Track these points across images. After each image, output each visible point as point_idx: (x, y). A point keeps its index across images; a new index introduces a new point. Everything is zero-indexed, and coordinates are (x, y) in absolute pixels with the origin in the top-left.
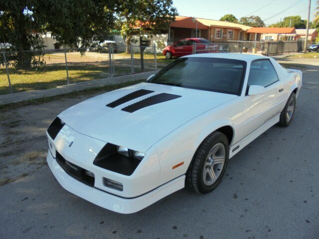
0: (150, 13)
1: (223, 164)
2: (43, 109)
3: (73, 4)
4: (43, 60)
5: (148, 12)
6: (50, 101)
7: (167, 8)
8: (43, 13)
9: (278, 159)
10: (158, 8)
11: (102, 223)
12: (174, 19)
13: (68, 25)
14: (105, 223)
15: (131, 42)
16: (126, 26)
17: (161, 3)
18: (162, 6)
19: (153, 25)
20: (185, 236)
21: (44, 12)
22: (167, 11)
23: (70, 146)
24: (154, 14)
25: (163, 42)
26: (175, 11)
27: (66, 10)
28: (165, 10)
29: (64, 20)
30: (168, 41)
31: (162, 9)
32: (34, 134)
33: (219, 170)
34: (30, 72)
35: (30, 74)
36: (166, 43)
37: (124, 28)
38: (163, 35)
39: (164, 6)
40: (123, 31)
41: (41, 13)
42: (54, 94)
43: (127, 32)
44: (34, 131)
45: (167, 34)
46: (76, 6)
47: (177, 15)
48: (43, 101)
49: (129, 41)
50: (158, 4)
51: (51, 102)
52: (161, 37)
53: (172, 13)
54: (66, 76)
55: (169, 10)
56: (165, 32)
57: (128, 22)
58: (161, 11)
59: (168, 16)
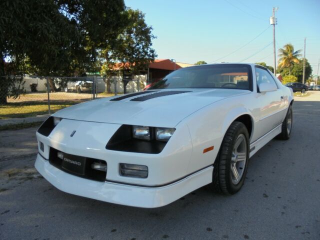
0: (129, 55)
1: (245, 162)
2: (23, 133)
3: (59, 32)
4: (23, 88)
5: (128, 53)
6: (31, 126)
7: (146, 49)
8: (28, 37)
9: (293, 163)
10: (138, 50)
11: (114, 230)
12: (153, 60)
13: (54, 51)
14: (117, 231)
15: (110, 83)
16: (105, 66)
17: (140, 45)
18: (141, 48)
19: (132, 66)
20: (226, 237)
21: (30, 37)
22: (146, 53)
23: (72, 136)
24: (134, 56)
25: (143, 82)
26: (154, 53)
27: (53, 36)
28: (144, 51)
29: (50, 47)
30: (147, 82)
31: (141, 50)
32: (13, 154)
33: (241, 168)
34: (6, 106)
35: (5, 108)
36: (145, 83)
37: (104, 68)
38: (142, 76)
39: (143, 48)
40: (103, 72)
41: (26, 38)
42: (35, 121)
43: (107, 71)
44: (13, 152)
45: (147, 75)
46: (63, 34)
47: (156, 56)
48: (22, 126)
49: (109, 81)
50: (137, 46)
51: (31, 128)
52: (141, 77)
53: (151, 54)
54: (47, 99)
55: (148, 51)
56: (144, 74)
57: (108, 63)
58: (140, 52)
59: (147, 57)
